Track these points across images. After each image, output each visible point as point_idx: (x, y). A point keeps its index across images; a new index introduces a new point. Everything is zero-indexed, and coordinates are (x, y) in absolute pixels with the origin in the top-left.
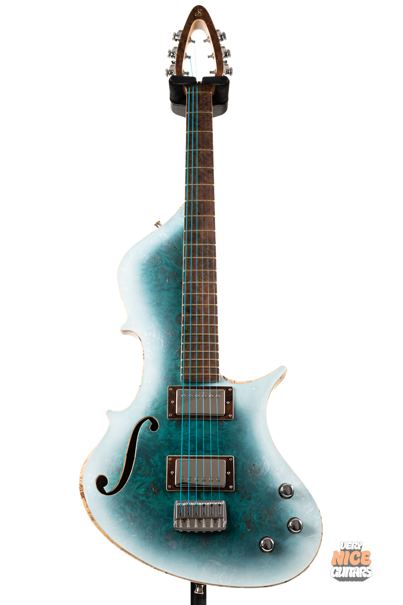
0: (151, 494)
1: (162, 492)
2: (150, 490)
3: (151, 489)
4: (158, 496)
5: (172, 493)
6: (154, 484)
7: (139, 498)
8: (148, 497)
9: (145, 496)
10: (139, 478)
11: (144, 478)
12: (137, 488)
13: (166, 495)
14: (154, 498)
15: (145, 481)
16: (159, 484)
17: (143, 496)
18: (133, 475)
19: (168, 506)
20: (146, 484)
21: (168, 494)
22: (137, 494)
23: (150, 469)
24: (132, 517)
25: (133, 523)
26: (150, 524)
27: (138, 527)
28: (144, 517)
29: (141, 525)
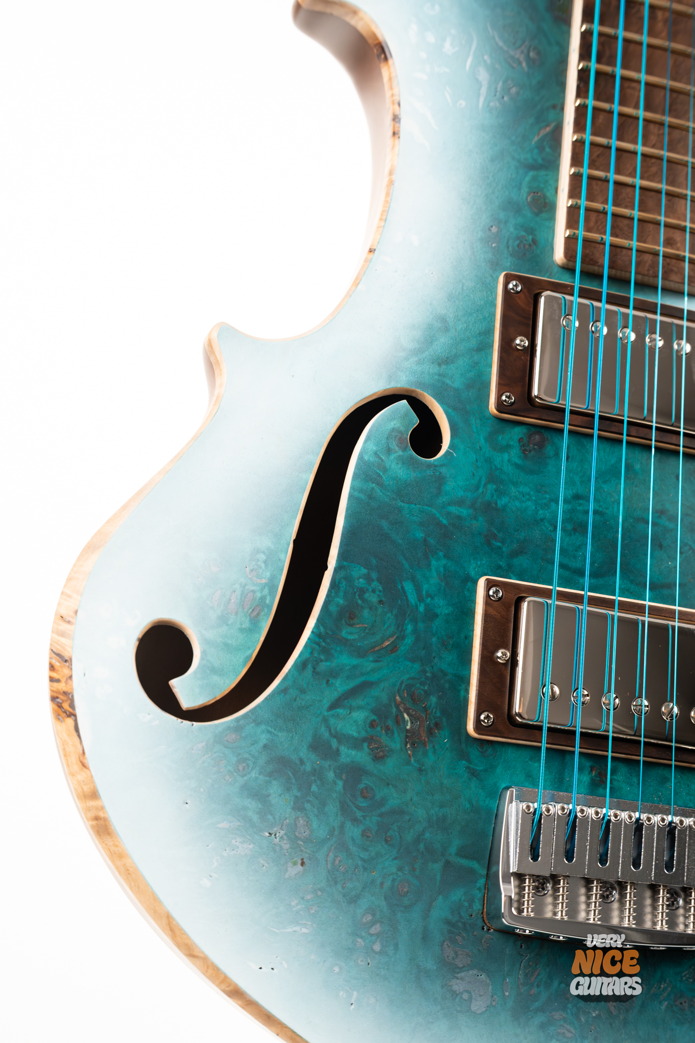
0: (395, 742)
1: (444, 738)
2: (390, 723)
3: (399, 720)
4: (425, 754)
5: (490, 751)
6: (413, 698)
7: (337, 753)
8: (379, 755)
9: (365, 745)
10: (344, 660)
11: (368, 664)
12: (334, 706)
13: (464, 756)
14: (408, 763)
15: (373, 678)
16: (433, 699)
17: (356, 744)
18: (317, 639)
19: (468, 806)
20: (375, 692)
21: (474, 753)
22: (331, 735)
23: (400, 626)
24: (297, 838)
25: (300, 868)
26: (378, 882)
27: (319, 893)
28: (353, 849)
29: (336, 883)
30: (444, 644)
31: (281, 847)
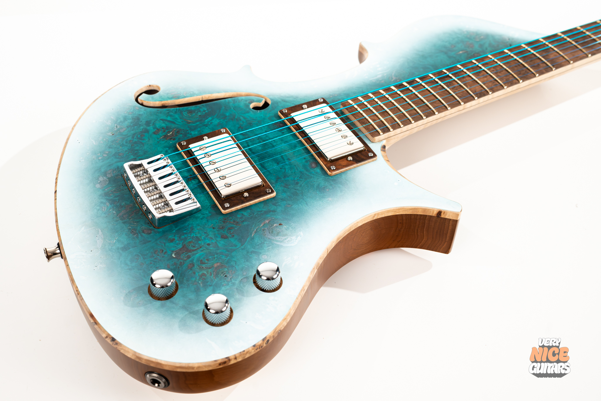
0: (162, 133)
1: (171, 142)
2: (167, 131)
3: (169, 132)
6: (178, 132)
7: (149, 126)
8: (155, 133)
9: (156, 129)
10: (177, 116)
11: (179, 120)
12: (162, 120)
13: (170, 148)
14: (158, 139)
15: (177, 123)
16: (181, 135)
17: (154, 128)
18: (178, 109)
20: (173, 125)
21: (173, 149)
22: (153, 123)
23: (196, 122)
24: (119, 130)
25: (111, 135)
26: (119, 149)
27: (107, 141)
28: (125, 141)
29: (112, 142)
30: (200, 131)
31: (115, 129)
